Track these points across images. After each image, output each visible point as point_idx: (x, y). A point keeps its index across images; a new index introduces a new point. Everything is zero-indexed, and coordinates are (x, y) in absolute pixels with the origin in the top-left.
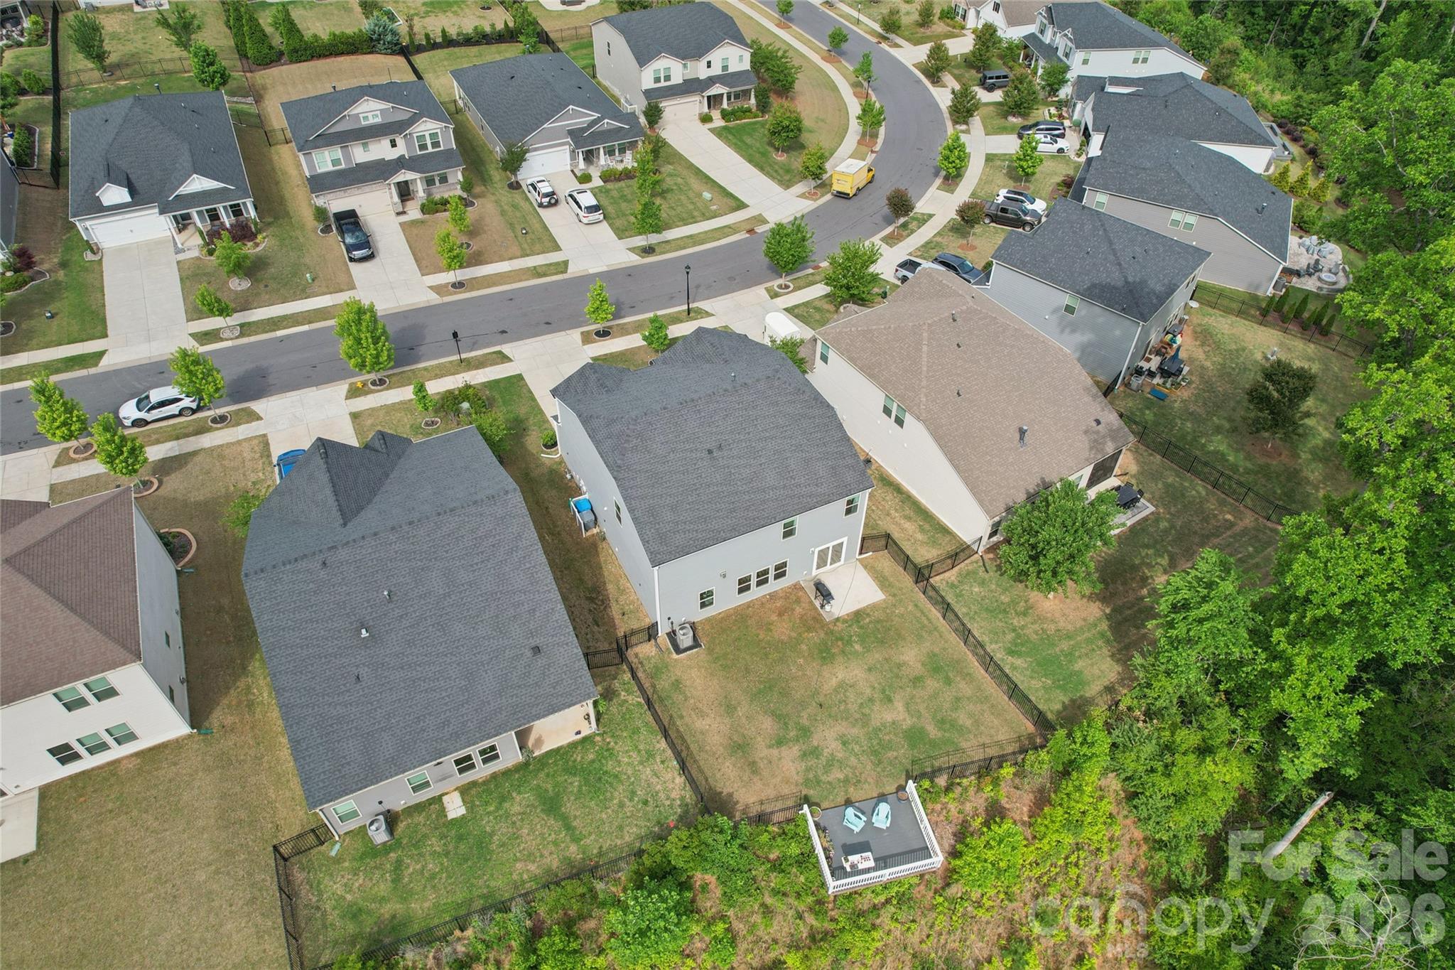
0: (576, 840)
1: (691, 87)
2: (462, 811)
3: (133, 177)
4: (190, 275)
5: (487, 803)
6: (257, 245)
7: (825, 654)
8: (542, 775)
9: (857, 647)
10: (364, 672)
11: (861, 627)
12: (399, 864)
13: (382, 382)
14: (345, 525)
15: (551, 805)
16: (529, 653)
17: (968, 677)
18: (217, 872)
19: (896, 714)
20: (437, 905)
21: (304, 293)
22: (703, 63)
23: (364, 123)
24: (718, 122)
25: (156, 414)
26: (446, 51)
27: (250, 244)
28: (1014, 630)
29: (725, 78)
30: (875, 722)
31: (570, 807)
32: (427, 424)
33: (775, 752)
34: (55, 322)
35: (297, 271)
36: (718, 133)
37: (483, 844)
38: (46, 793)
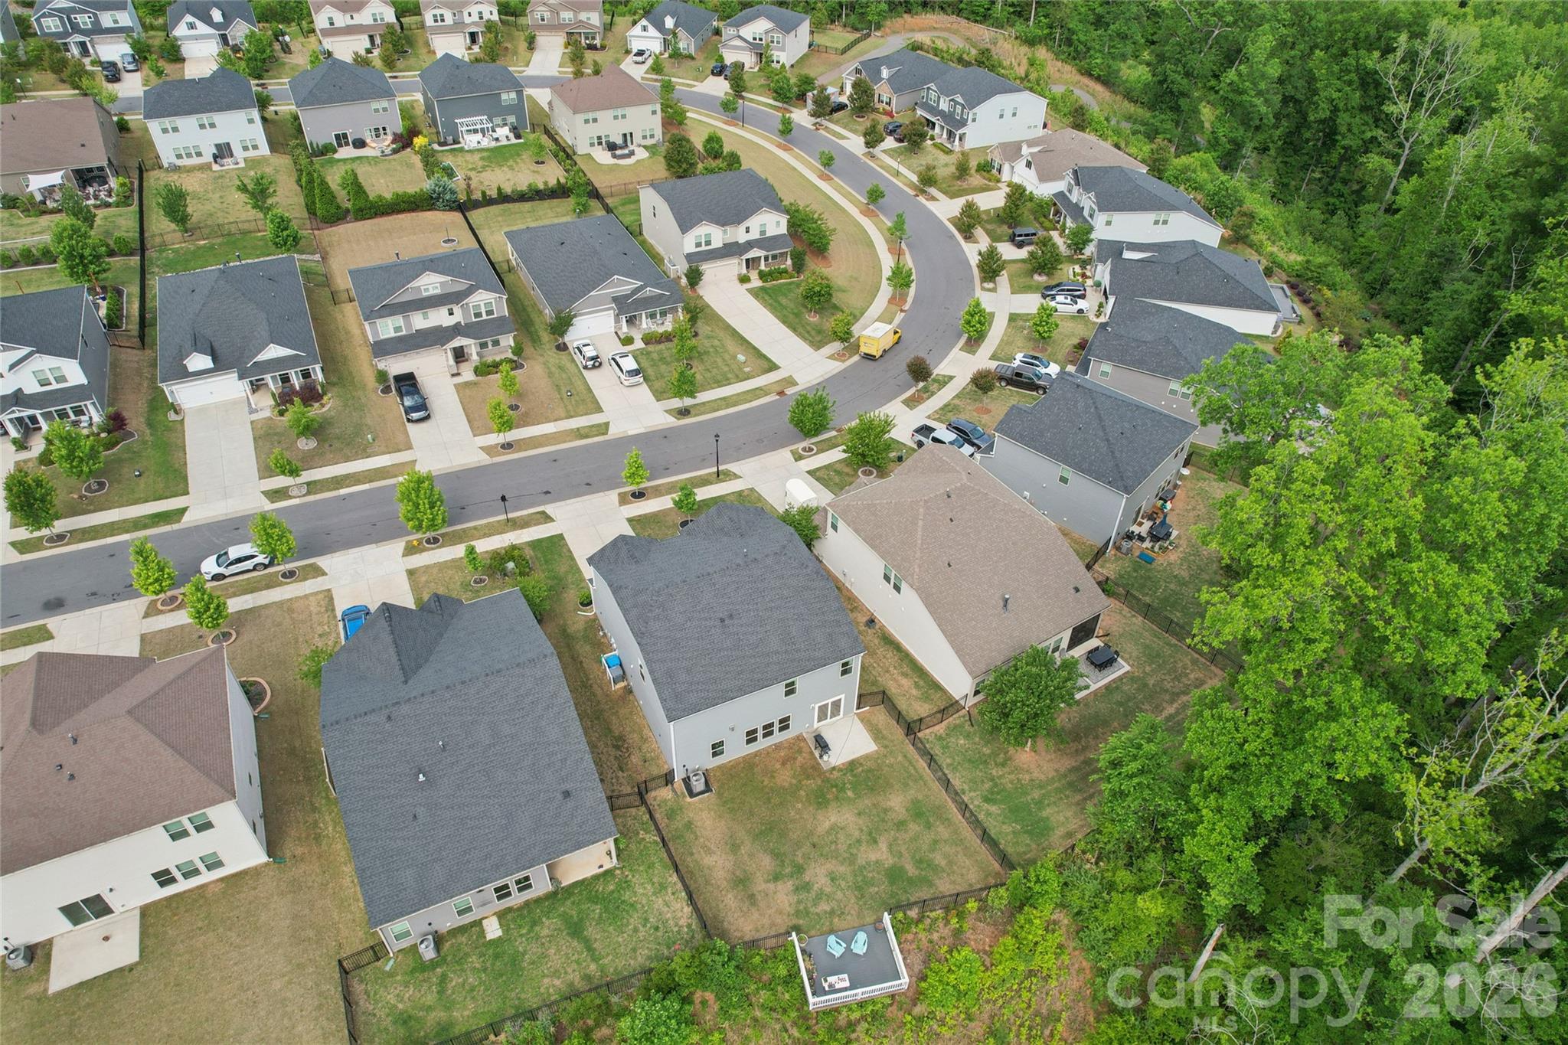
0: (595, 960)
1: (731, 250)
2: (499, 933)
3: (216, 345)
4: (264, 436)
5: (520, 927)
6: (323, 406)
7: (821, 800)
8: (568, 903)
9: (850, 793)
10: (420, 811)
11: (854, 776)
12: (444, 978)
13: (436, 540)
14: (406, 682)
15: (576, 930)
16: (560, 797)
17: (947, 822)
18: (290, 982)
19: (880, 854)
20: (475, 1015)
21: (365, 452)
22: (742, 228)
23: (425, 294)
24: (756, 282)
25: (234, 569)
26: (501, 207)
27: (316, 405)
28: (992, 780)
29: (763, 242)
30: (861, 861)
31: (591, 931)
32: (476, 582)
33: (771, 886)
34: (142, 480)
35: (359, 430)
36: (755, 293)
37: (515, 962)
38: (145, 912)
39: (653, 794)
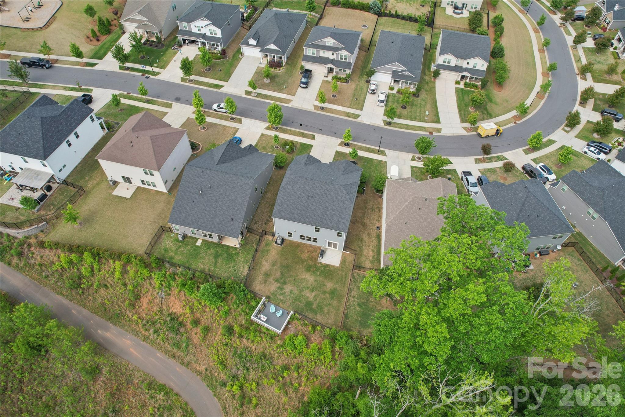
0: (215, 267)
1: (458, 69)
2: (199, 245)
4: (258, 73)
5: (205, 247)
6: (280, 70)
7: (308, 269)
8: (220, 249)
9: (318, 273)
10: (195, 201)
11: (324, 269)
12: (180, 247)
13: (277, 128)
14: (217, 165)
15: (216, 256)
16: (230, 219)
17: (339, 301)
18: (150, 224)
19: (310, 296)
20: (179, 260)
21: (280, 91)
23: (327, 45)
24: (462, 86)
25: (220, 110)
26: (394, 19)
27: (278, 69)
29: (474, 71)
30: (303, 293)
31: (220, 260)
32: (276, 147)
33: (273, 282)
34: (220, 72)
35: (285, 82)
36: (457, 90)
37: (198, 254)
38: (138, 188)
39: (267, 236)
